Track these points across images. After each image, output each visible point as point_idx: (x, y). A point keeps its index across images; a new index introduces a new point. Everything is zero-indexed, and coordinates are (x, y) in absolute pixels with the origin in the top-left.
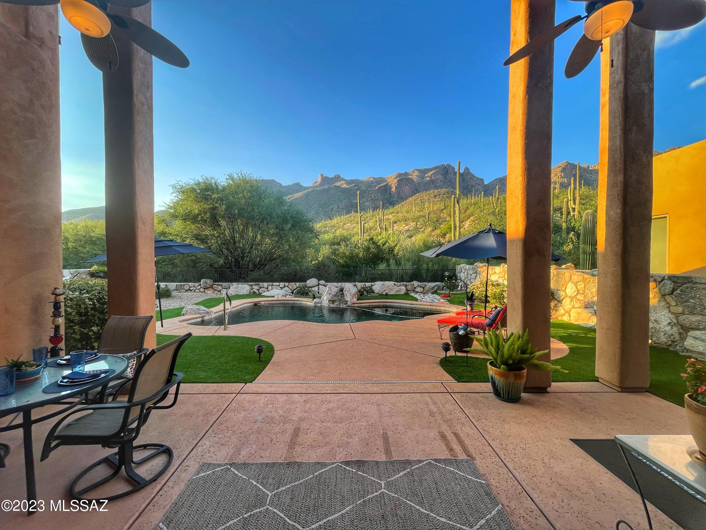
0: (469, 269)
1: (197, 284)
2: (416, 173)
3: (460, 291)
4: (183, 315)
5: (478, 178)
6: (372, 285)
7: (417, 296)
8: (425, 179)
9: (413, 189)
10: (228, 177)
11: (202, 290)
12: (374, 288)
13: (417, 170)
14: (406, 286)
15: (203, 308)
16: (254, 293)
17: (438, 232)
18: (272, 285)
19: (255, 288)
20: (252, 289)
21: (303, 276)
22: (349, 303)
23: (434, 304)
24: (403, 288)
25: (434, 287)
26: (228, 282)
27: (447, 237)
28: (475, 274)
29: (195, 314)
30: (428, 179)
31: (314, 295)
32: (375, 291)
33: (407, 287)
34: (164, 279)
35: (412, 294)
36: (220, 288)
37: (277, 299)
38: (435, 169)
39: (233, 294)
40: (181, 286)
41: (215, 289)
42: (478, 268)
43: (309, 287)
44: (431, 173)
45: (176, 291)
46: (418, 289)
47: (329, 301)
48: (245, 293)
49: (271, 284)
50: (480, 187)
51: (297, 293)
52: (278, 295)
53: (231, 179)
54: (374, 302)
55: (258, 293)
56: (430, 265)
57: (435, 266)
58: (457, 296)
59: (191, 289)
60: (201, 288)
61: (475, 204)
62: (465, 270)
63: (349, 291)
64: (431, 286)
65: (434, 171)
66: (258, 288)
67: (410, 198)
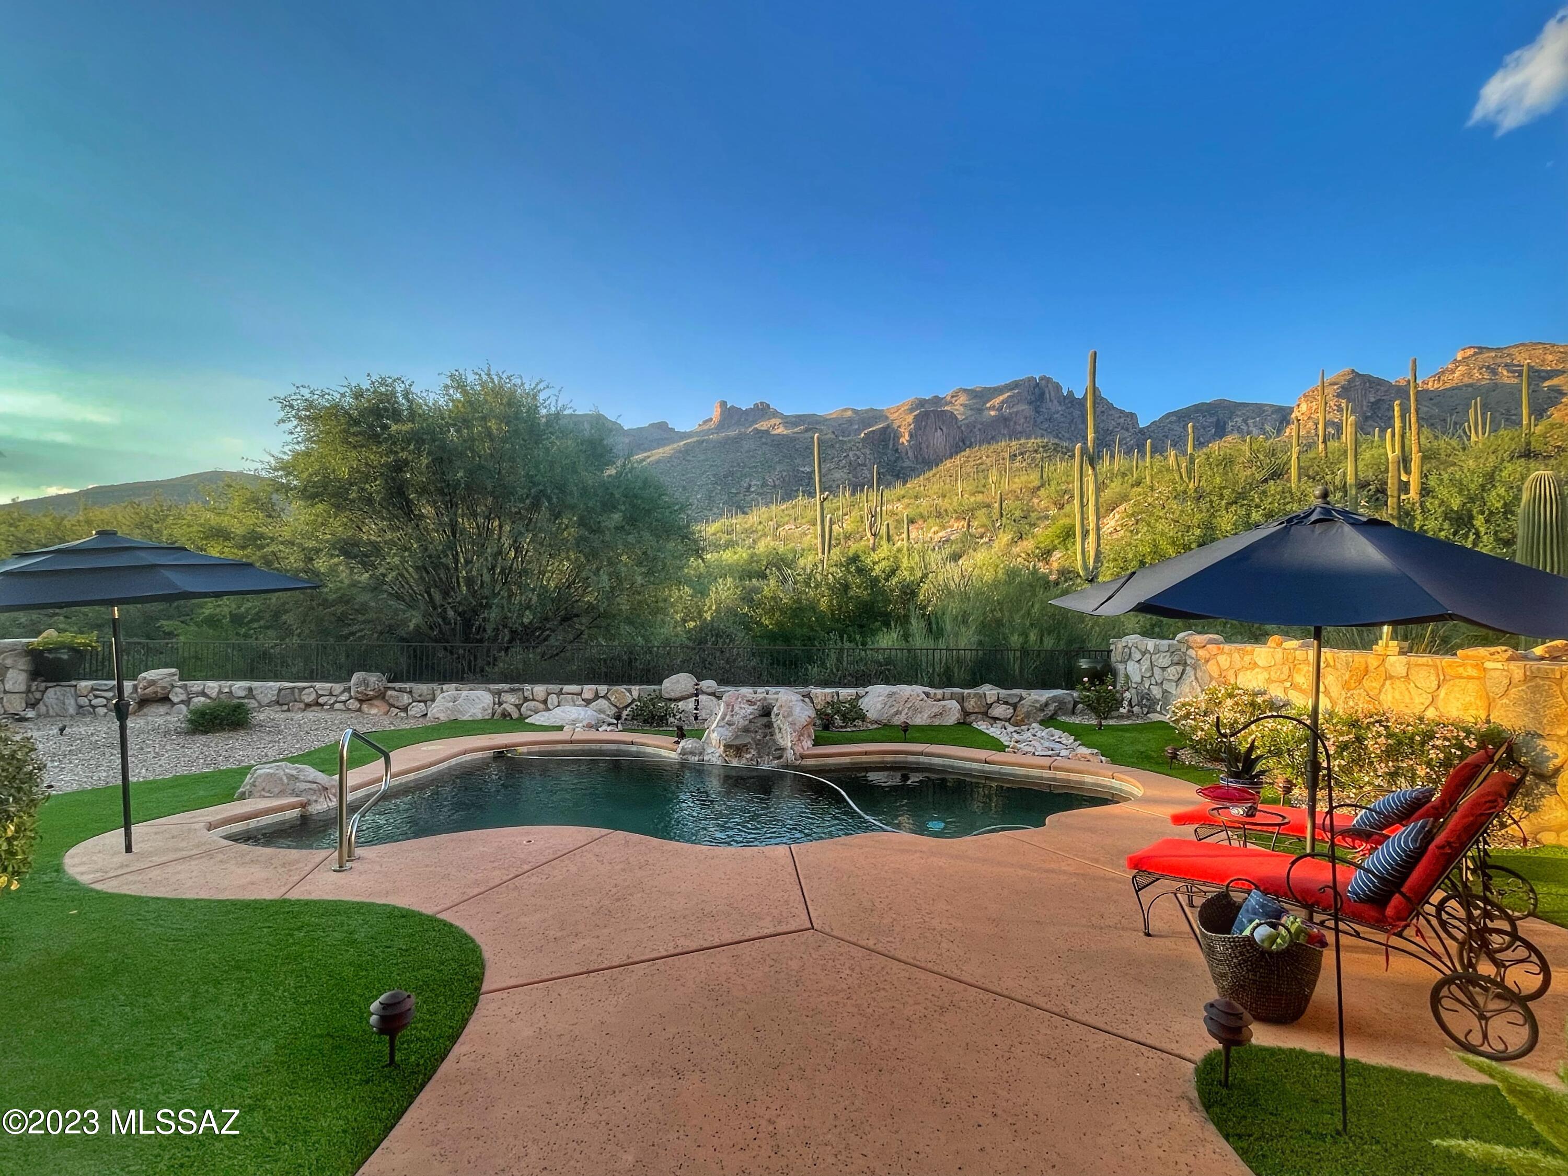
0: (1157, 651)
1: (338, 688)
2: (963, 399)
3: (1128, 718)
4: (242, 797)
5: (1122, 412)
6: (859, 697)
7: (994, 731)
8: (986, 412)
9: (954, 439)
11: (353, 704)
12: (864, 704)
13: (965, 390)
14: (961, 700)
15: (311, 773)
16: (505, 715)
17: (1028, 545)
18: (560, 693)
19: (510, 699)
20: (500, 704)
21: (652, 664)
22: (789, 755)
23: (1060, 762)
24: (954, 705)
25: (1047, 704)
26: (432, 681)
27: (1053, 559)
28: (1180, 668)
29: (282, 793)
30: (993, 413)
31: (680, 728)
32: (868, 715)
33: (966, 704)
34: (252, 671)
35: (982, 726)
36: (406, 699)
37: (568, 738)
38: (1011, 390)
39: (443, 717)
40: (293, 693)
41: (391, 701)
42: (1189, 647)
43: (670, 700)
44: (1001, 398)
45: (277, 708)
46: (999, 711)
47: (727, 747)
48: (480, 717)
49: (556, 688)
50: (1127, 434)
51: (633, 719)
52: (574, 723)
54: (866, 753)
55: (515, 715)
56: (1033, 637)
57: (1045, 640)
58: (1127, 735)
59: (321, 700)
60: (351, 698)
62: (1144, 654)
63: (789, 716)
64: (1037, 701)
65: (1009, 394)
66: (517, 702)
67: (948, 461)
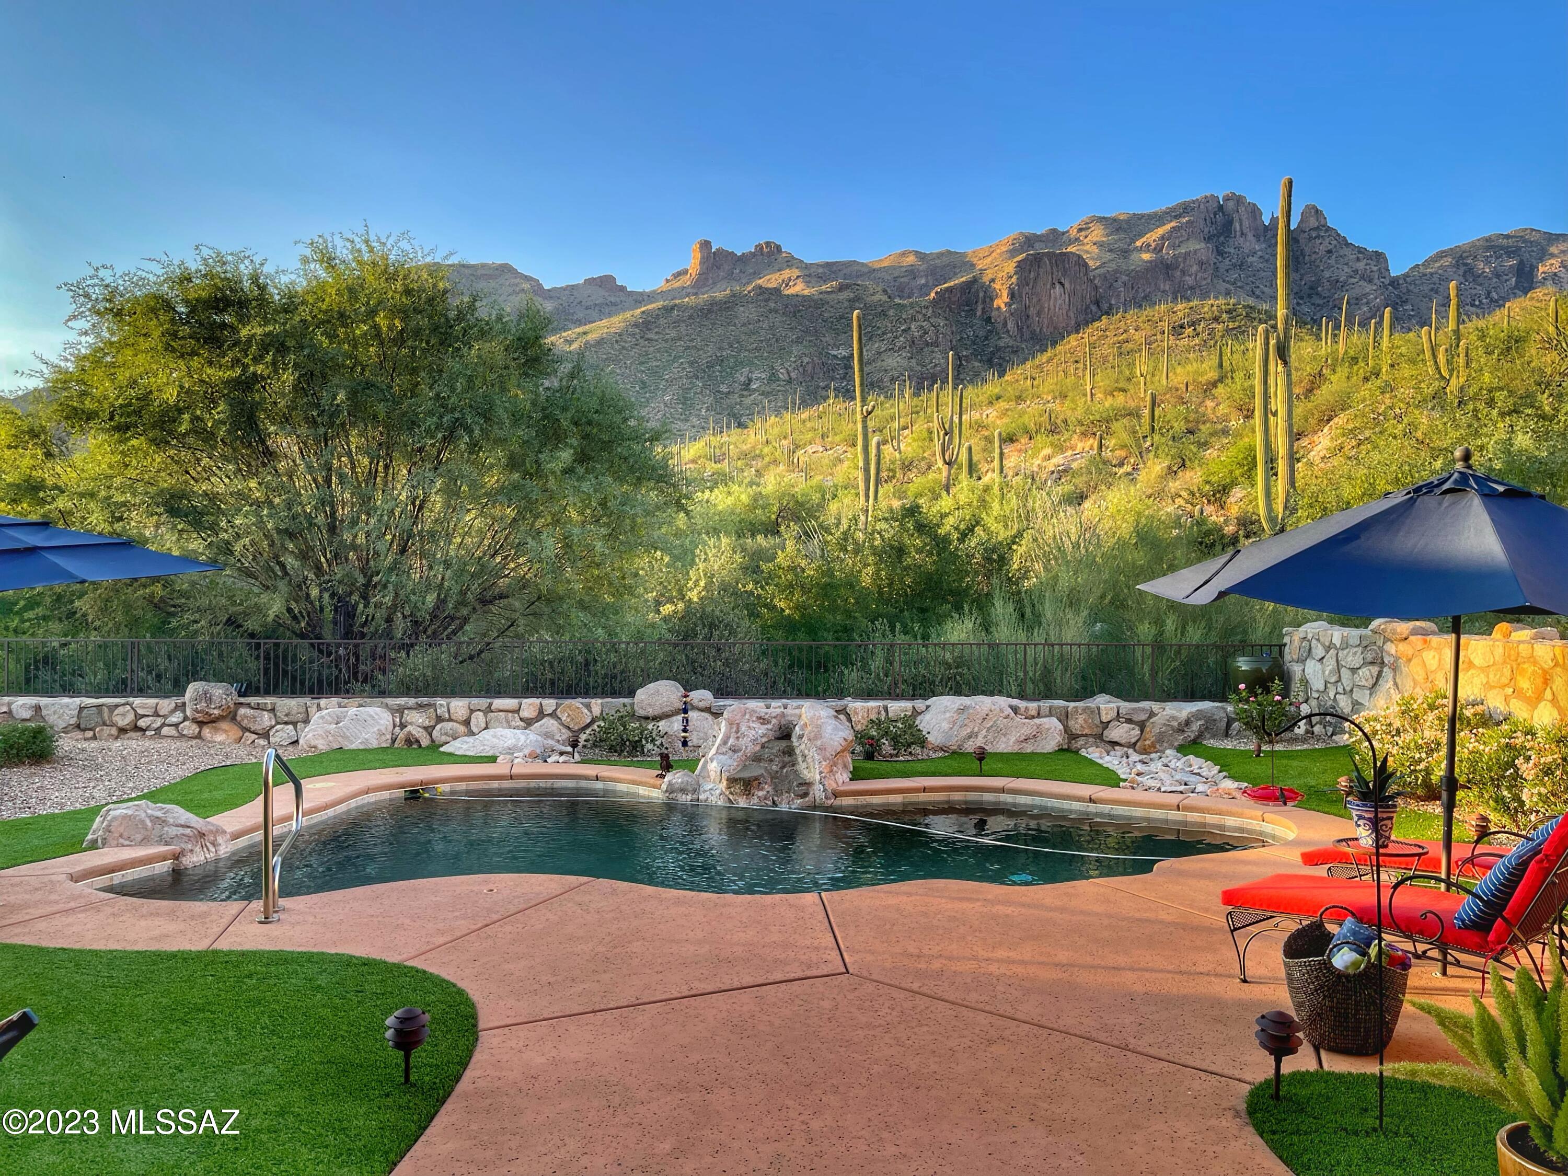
0: (1345, 645)
1: (166, 705)
2: (1097, 233)
3: (1304, 740)
4: (93, 845)
5: (1361, 251)
6: (916, 713)
7: (1111, 761)
8: (1134, 256)
9: (1083, 298)
10: (308, 252)
11: (190, 728)
12: (925, 723)
13: (1101, 220)
14: (1064, 717)
15: (181, 814)
16: (410, 741)
17: (1193, 477)
18: (489, 710)
19: (417, 720)
20: (403, 726)
21: (619, 668)
22: (818, 792)
23: (1193, 800)
24: (1053, 724)
25: (1188, 723)
26: (302, 693)
27: (1232, 499)
29: (145, 841)
30: (1146, 257)
31: (665, 757)
32: (931, 738)
33: (1071, 723)
34: (28, 681)
35: (1094, 753)
36: (266, 719)
37: (505, 770)
38: (1176, 217)
39: (322, 745)
40: (100, 713)
41: (245, 723)
42: (1386, 640)
43: (647, 718)
44: (1160, 231)
45: (78, 734)
46: (1119, 732)
47: (732, 781)
48: (374, 744)
49: (483, 702)
50: (1368, 288)
51: (595, 745)
52: (510, 751)
53: (322, 261)
54: (925, 790)
55: (425, 742)
56: (1170, 624)
57: (1190, 629)
58: (1295, 763)
59: (142, 723)
60: (185, 719)
61: (1355, 360)
62: (1328, 649)
63: (816, 738)
64: (1173, 718)
65: (1173, 224)
66: (427, 723)
67: (1073, 337)
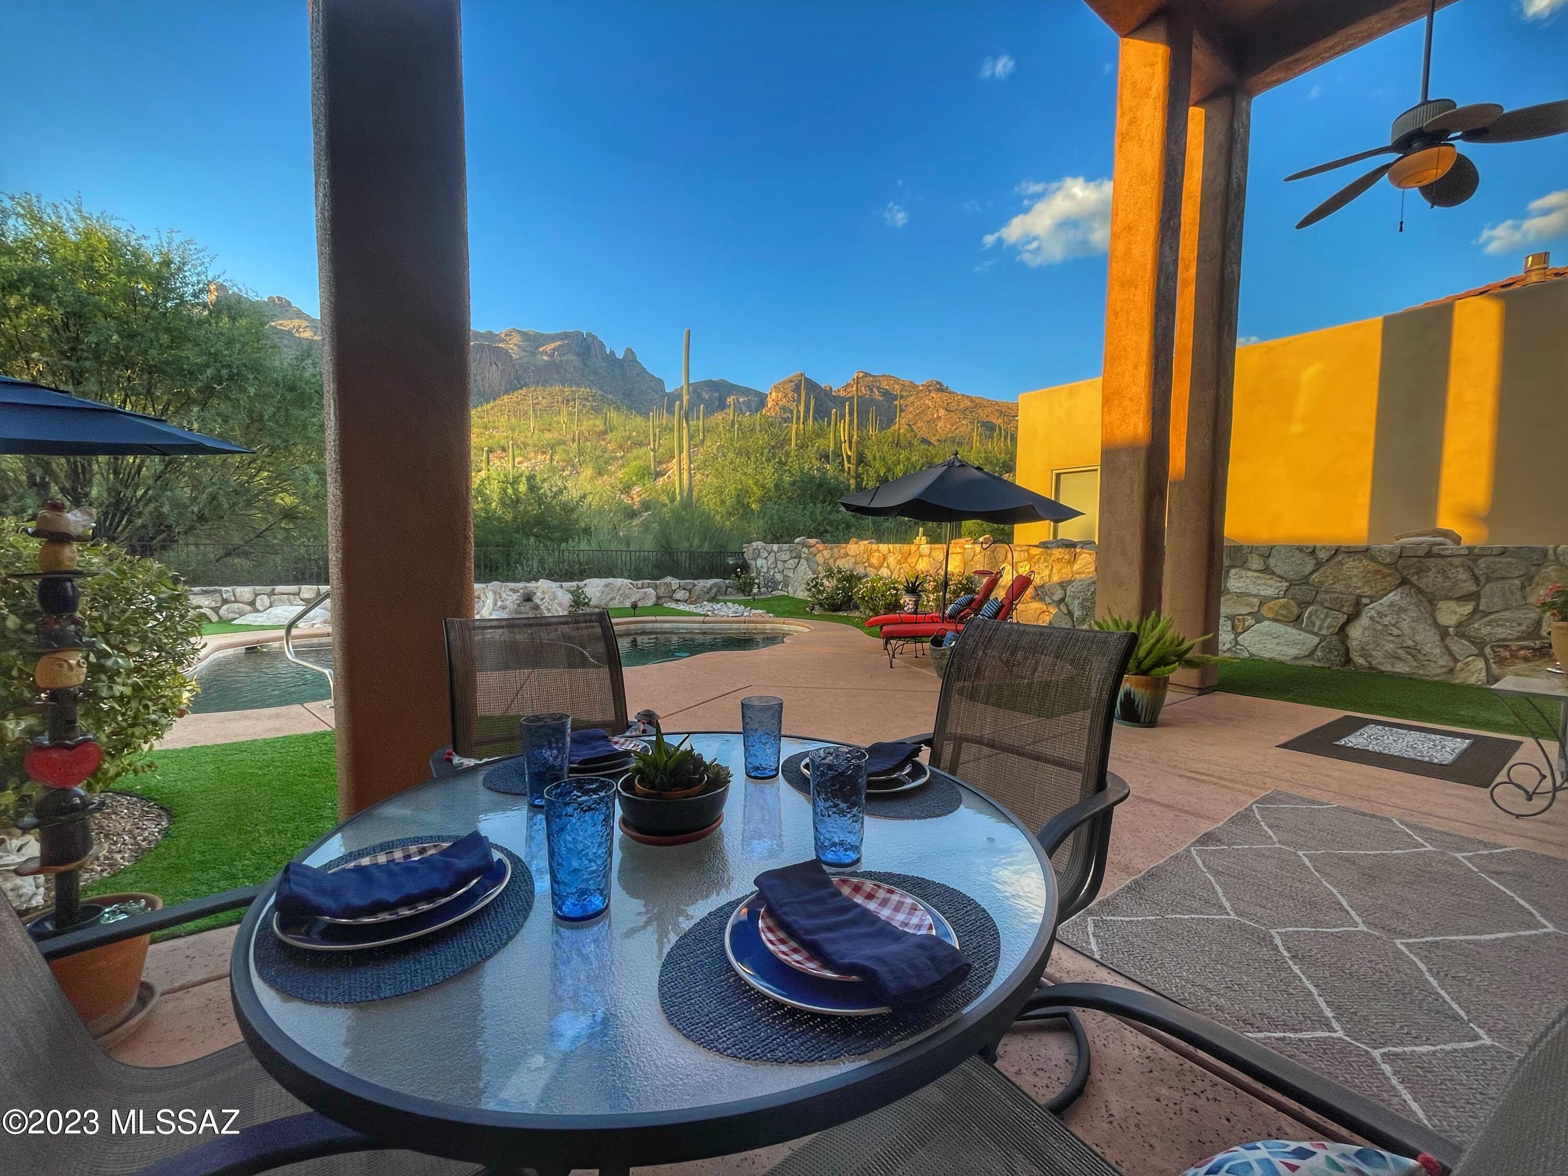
0: (780, 551)
2: (516, 339)
5: (653, 376)
6: (583, 588)
8: (538, 356)
9: (509, 375)
12: (588, 593)
19: (204, 603)
23: (746, 619)
24: (651, 591)
25: (711, 589)
28: (796, 561)
30: (545, 358)
33: (658, 591)
35: (671, 604)
38: (561, 339)
42: (803, 547)
44: (553, 345)
46: (680, 595)
49: (265, 589)
50: (656, 396)
52: (304, 620)
55: (214, 618)
62: (770, 553)
63: (554, 599)
64: (705, 587)
65: (559, 343)
66: (213, 604)
